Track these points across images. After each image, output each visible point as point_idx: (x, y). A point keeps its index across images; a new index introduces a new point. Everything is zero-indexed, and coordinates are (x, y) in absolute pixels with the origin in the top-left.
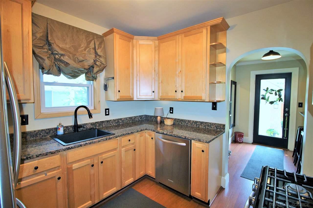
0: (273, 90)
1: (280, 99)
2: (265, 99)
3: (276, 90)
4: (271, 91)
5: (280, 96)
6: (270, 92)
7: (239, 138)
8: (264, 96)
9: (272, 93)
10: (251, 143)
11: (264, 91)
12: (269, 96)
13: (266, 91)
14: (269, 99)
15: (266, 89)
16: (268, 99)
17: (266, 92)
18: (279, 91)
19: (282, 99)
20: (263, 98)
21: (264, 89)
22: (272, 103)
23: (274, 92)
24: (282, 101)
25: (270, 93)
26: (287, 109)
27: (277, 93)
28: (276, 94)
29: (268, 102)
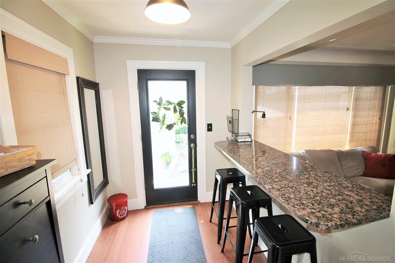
0: (171, 104)
1: (183, 121)
2: (159, 120)
3: (175, 103)
4: (167, 104)
5: (182, 114)
6: (165, 106)
7: (118, 212)
8: (156, 115)
9: (169, 109)
10: (144, 208)
11: (155, 104)
12: (165, 115)
13: (159, 104)
14: (166, 120)
15: (158, 101)
16: (164, 121)
17: (158, 106)
18: (180, 104)
19: (184, 118)
20: (156, 119)
21: (155, 101)
22: (170, 127)
23: (172, 107)
24: (185, 123)
25: (165, 108)
26: (192, 136)
27: (177, 108)
28: (175, 111)
29: (165, 126)
